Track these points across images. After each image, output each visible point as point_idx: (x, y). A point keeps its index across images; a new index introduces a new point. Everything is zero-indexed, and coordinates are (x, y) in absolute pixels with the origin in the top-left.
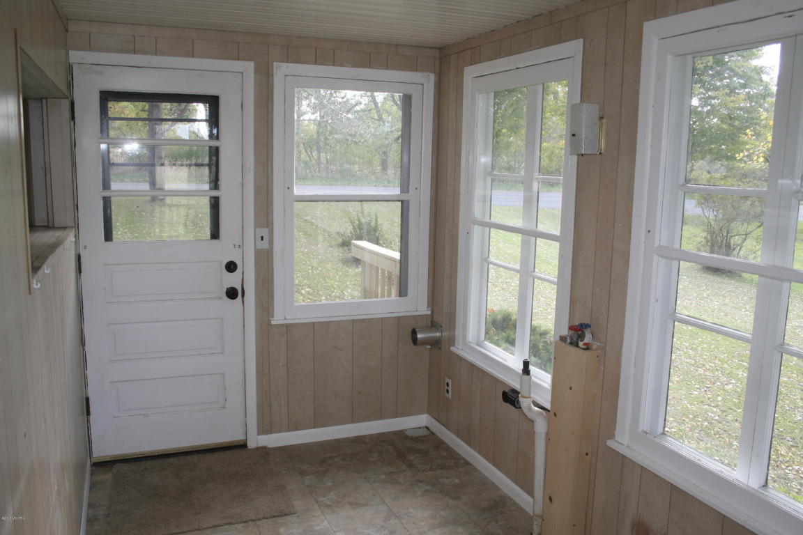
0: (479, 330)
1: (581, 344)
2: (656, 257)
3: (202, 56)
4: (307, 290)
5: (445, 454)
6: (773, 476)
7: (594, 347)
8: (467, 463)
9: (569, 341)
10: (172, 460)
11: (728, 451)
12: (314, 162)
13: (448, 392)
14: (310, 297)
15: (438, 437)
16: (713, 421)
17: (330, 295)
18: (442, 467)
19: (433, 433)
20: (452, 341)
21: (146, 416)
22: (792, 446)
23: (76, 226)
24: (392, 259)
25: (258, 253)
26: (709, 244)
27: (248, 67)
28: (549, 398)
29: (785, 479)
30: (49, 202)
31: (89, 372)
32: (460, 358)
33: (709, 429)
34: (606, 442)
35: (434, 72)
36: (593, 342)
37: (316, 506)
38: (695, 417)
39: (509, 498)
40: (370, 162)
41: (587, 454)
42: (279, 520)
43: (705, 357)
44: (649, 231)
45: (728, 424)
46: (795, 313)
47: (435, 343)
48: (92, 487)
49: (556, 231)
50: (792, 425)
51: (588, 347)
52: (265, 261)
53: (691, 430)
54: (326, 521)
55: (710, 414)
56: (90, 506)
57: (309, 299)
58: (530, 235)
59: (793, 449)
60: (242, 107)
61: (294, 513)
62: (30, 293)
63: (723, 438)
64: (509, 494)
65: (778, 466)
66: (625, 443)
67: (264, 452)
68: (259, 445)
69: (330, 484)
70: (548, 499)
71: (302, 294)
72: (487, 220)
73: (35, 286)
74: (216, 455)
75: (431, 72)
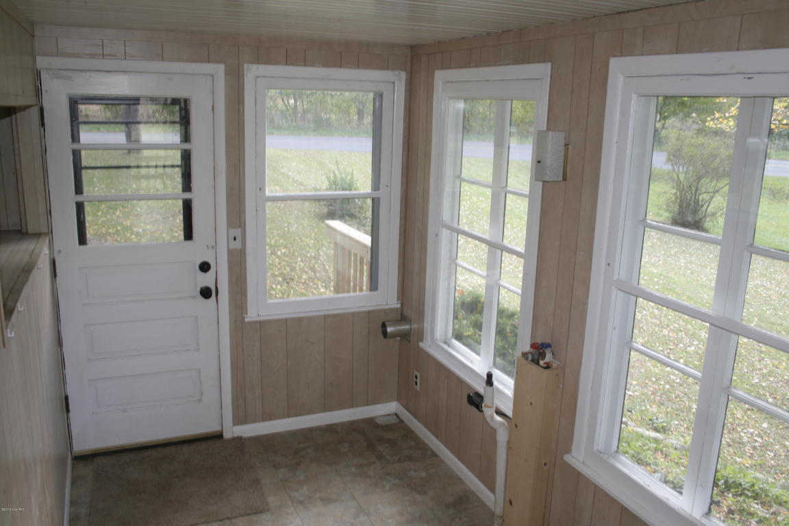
0: (446, 327)
1: (542, 363)
2: (614, 291)
3: (172, 59)
4: (283, 251)
5: (413, 444)
6: (728, 440)
7: (554, 365)
8: (434, 455)
9: (530, 357)
10: (149, 453)
11: (687, 415)
12: (291, 111)
13: (416, 384)
14: (286, 259)
15: (407, 425)
16: (675, 384)
17: (306, 256)
18: (410, 459)
19: (402, 421)
20: (420, 335)
21: (124, 411)
22: (748, 409)
23: (50, 232)
24: (365, 246)
25: (231, 253)
26: (678, 201)
27: (219, 69)
28: (511, 406)
29: (740, 443)
30: (22, 209)
31: (68, 371)
32: (428, 356)
33: (670, 392)
34: (563, 456)
35: (405, 70)
36: (554, 360)
37: (289, 502)
38: (657, 380)
39: (473, 493)
40: (347, 112)
41: (545, 464)
42: (254, 518)
43: (670, 317)
44: (609, 264)
45: (688, 387)
46: (758, 271)
47: (405, 336)
48: (73, 482)
49: (521, 249)
50: (749, 387)
51: (548, 367)
52: (238, 261)
53: (653, 393)
54: (298, 518)
55: (672, 377)
56: (72, 503)
57: (285, 261)
58: (496, 248)
59: (749, 412)
60: (213, 109)
61: (268, 510)
62: (4, 345)
63: (683, 401)
64: (473, 488)
65: (733, 429)
66: (581, 459)
67: (239, 440)
68: (235, 435)
69: (302, 478)
70: (509, 504)
71: (278, 257)
72: (455, 225)
73: (9, 336)
74: (194, 446)
75: (402, 70)
